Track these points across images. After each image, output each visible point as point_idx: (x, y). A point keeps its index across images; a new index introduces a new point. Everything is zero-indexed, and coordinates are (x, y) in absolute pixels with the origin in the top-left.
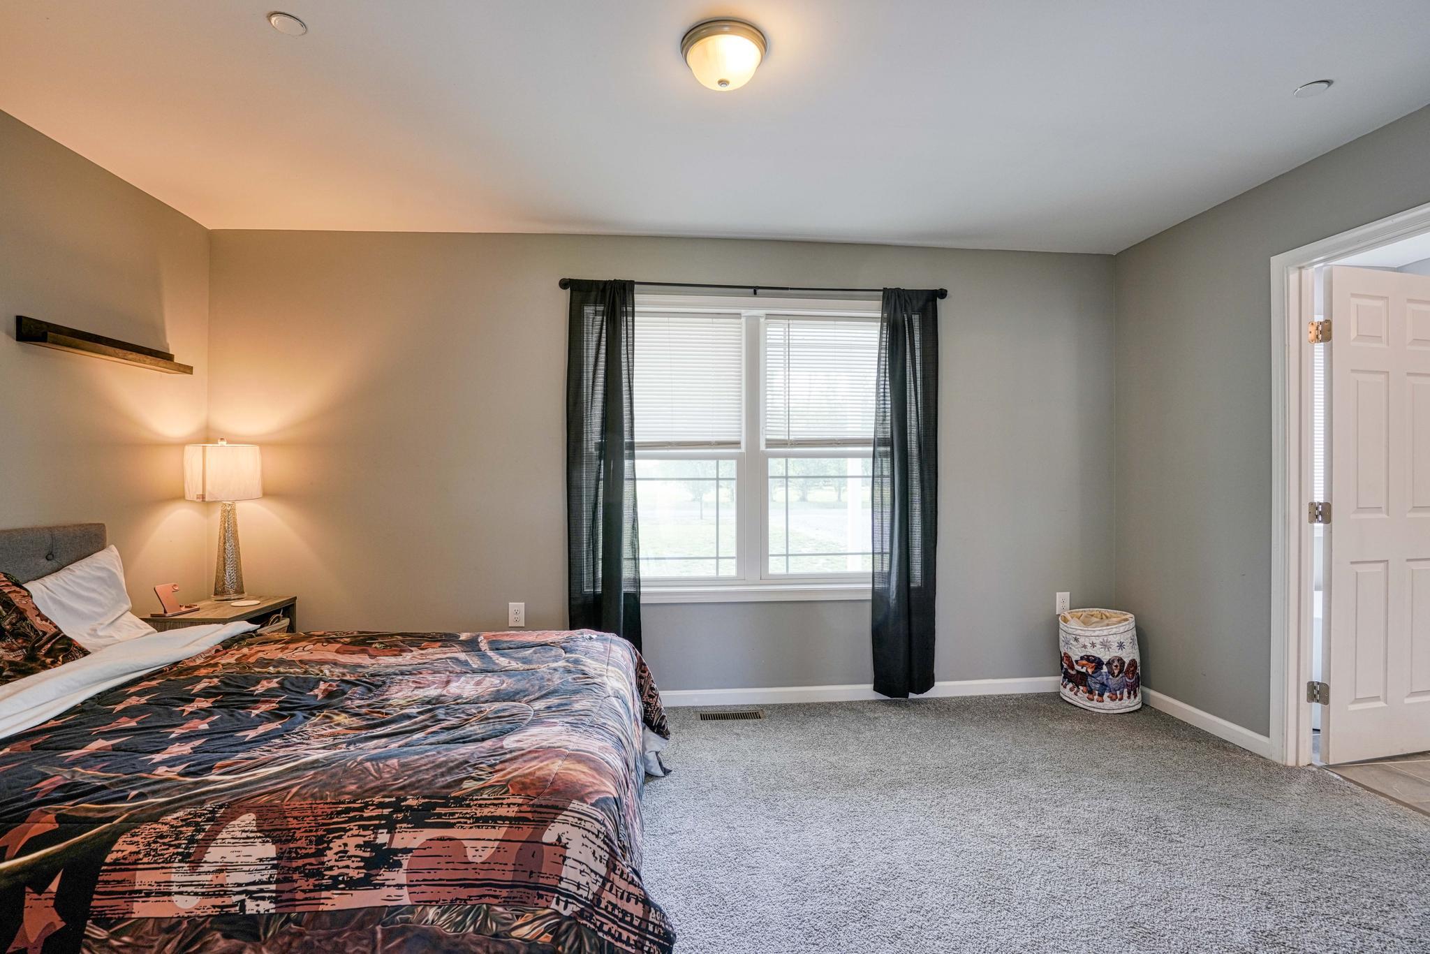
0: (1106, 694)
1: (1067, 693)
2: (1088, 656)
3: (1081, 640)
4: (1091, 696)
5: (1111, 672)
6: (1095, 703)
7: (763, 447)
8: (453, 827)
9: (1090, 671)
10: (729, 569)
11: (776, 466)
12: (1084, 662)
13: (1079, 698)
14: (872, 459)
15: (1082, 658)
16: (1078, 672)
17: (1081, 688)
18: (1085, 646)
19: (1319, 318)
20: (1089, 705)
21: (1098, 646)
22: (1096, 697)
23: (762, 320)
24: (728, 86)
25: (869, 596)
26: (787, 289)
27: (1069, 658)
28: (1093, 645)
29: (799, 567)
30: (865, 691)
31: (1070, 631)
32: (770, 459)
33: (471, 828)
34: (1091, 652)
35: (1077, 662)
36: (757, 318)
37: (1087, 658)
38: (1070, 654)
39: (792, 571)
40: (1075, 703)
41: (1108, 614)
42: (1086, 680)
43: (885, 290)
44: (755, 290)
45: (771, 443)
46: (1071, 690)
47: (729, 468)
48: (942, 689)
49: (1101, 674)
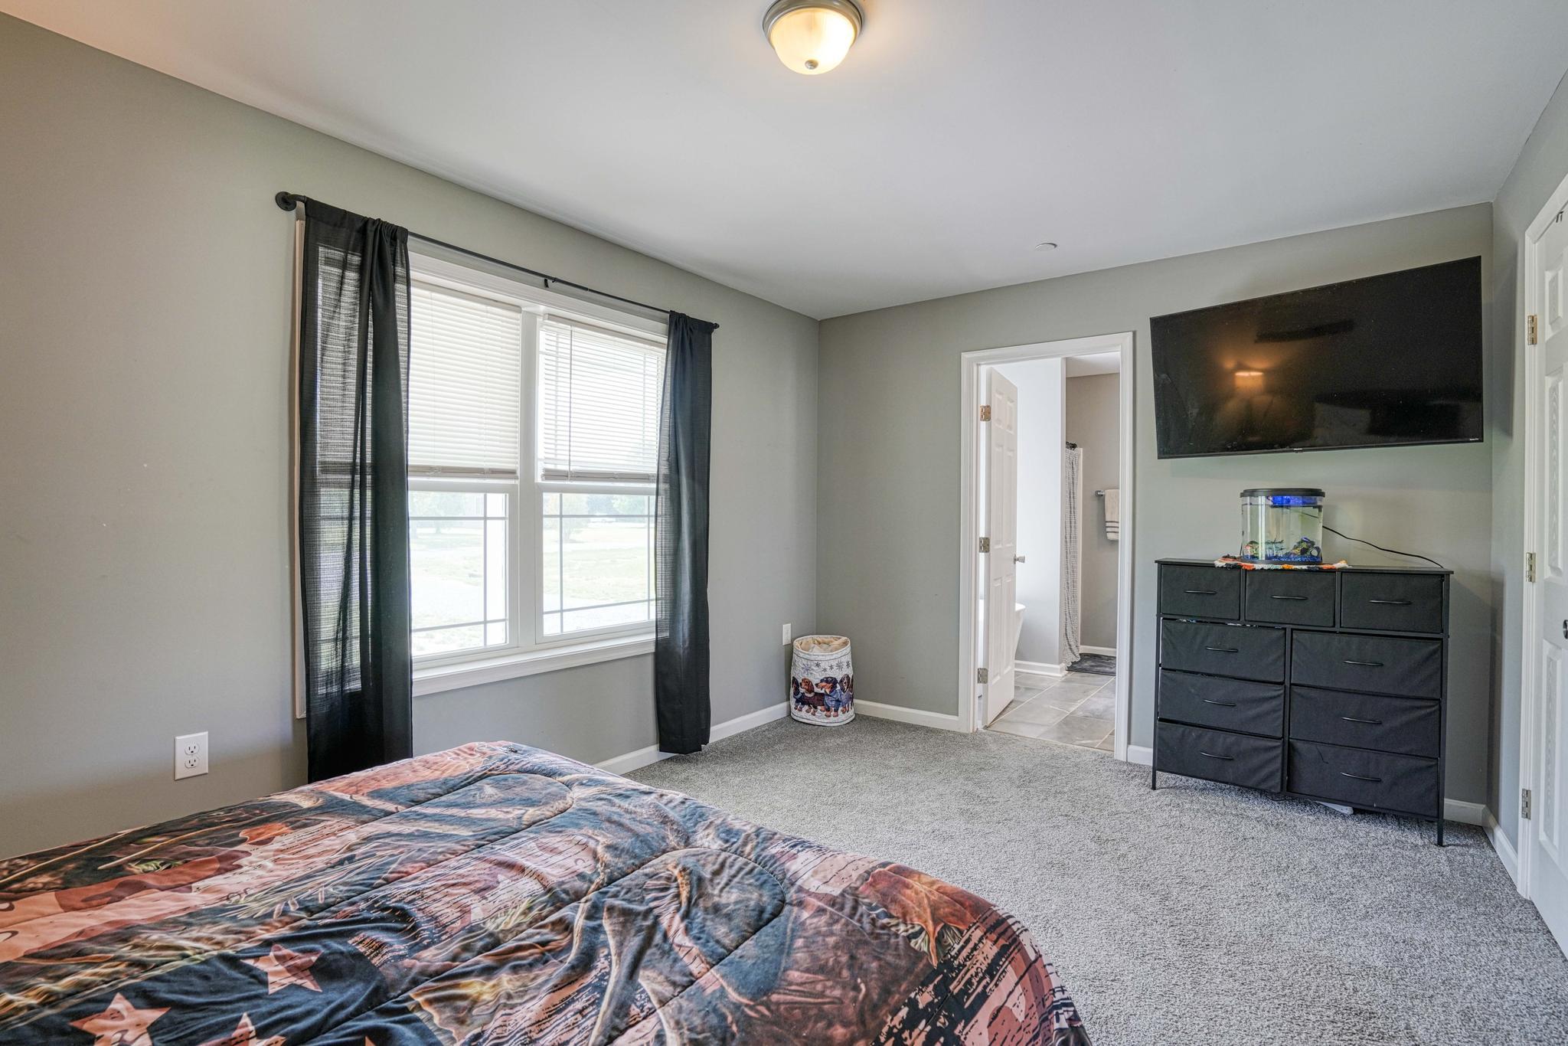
0: (840, 709)
1: (804, 714)
2: (827, 678)
3: (823, 665)
4: (828, 713)
5: (843, 689)
6: (832, 719)
7: (539, 480)
8: (988, 996)
9: (828, 691)
10: (498, 636)
11: (550, 502)
12: (824, 684)
13: (819, 718)
14: (655, 497)
15: (822, 681)
16: (816, 694)
17: (819, 707)
18: (825, 670)
19: (983, 402)
20: (826, 721)
21: (835, 668)
22: (833, 713)
23: (539, 320)
24: (815, 70)
25: (652, 649)
26: (586, 289)
27: (808, 683)
28: (831, 667)
29: (574, 624)
30: (651, 753)
31: (812, 658)
32: (544, 494)
33: (996, 985)
34: (830, 674)
35: (817, 685)
36: (534, 315)
37: (826, 680)
38: (811, 678)
39: (567, 629)
40: (814, 723)
41: (820, 640)
42: (823, 700)
43: (672, 313)
44: (547, 281)
45: (550, 474)
46: (807, 711)
47: (498, 504)
48: (718, 732)
49: (836, 692)
